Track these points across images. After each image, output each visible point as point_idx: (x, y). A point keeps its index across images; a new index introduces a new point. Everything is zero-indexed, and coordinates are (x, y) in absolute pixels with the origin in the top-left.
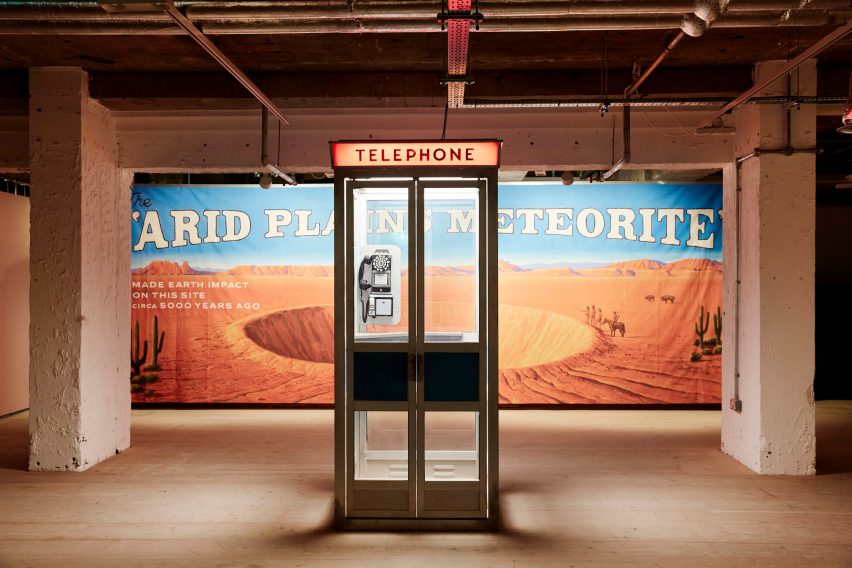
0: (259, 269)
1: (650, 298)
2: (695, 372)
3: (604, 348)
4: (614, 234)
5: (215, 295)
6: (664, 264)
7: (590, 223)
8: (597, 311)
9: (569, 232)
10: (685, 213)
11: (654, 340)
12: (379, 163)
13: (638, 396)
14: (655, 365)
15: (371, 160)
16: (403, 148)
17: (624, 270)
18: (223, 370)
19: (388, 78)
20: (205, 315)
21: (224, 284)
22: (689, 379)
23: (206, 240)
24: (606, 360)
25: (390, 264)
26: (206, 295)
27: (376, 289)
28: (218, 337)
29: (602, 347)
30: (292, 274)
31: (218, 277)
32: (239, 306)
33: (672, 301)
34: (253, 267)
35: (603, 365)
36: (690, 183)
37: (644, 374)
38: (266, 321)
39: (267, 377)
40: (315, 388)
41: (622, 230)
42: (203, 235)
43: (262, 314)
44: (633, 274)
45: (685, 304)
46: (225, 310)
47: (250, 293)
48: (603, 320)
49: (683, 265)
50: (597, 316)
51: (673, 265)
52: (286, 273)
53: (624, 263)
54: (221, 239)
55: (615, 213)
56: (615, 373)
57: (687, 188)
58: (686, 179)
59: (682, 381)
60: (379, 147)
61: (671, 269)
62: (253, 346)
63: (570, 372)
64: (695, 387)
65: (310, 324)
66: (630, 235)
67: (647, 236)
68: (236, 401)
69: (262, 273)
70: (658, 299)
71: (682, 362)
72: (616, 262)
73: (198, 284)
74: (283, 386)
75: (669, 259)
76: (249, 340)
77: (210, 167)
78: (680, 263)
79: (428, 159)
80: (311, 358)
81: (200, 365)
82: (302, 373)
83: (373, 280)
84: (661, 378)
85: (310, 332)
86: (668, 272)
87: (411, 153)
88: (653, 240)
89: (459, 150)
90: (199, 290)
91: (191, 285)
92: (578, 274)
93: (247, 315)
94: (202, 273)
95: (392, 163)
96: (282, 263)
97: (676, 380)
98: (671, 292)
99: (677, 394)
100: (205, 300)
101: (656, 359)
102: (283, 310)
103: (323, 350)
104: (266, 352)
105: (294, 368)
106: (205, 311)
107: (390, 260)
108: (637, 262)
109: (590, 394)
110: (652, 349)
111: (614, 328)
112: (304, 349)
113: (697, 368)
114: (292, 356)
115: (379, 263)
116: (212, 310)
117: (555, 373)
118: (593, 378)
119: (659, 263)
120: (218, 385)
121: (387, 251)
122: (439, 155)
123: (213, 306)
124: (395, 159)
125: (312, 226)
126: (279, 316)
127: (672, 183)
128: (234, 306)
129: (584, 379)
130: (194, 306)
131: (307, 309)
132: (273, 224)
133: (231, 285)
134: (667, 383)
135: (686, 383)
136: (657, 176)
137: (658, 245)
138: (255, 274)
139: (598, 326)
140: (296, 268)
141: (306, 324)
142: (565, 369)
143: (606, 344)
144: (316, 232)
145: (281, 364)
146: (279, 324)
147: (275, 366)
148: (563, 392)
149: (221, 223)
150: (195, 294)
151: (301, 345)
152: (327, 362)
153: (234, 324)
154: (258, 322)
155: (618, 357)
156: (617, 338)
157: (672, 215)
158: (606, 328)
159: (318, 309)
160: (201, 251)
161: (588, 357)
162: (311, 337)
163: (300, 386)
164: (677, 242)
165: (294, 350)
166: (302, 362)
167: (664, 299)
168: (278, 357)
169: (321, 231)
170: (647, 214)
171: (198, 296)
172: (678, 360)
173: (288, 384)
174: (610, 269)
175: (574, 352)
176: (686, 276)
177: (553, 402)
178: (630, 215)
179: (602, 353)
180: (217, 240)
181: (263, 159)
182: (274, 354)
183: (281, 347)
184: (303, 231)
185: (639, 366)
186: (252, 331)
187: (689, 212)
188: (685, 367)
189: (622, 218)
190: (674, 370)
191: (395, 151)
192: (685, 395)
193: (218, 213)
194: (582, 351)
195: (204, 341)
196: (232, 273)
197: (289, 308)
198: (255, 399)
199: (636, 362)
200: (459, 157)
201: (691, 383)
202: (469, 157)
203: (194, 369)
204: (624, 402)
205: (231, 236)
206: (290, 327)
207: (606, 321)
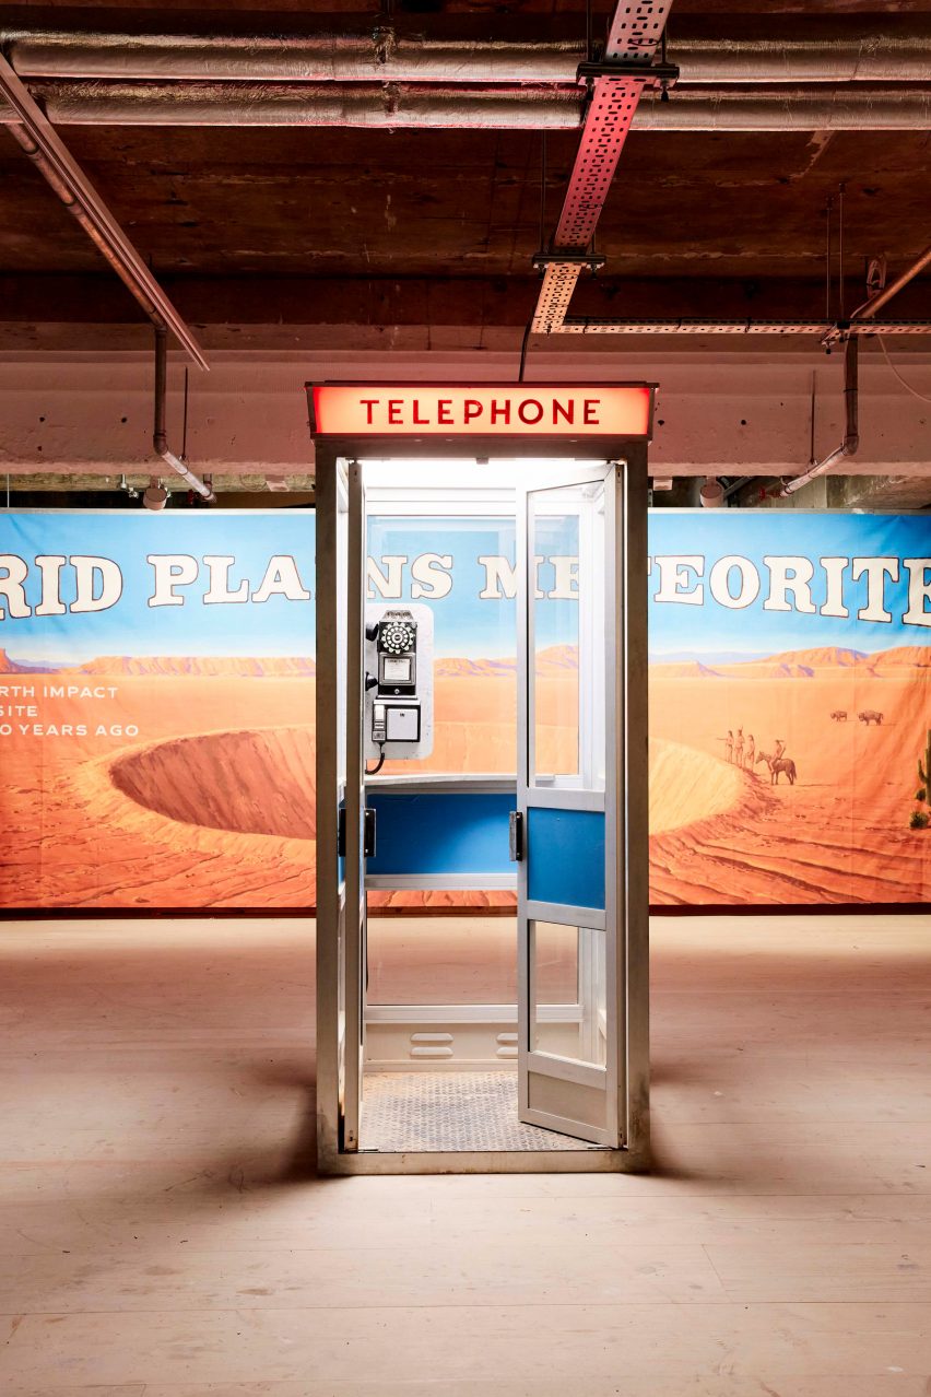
0: (138, 663)
1: (840, 716)
2: (917, 847)
3: (759, 804)
4: (777, 601)
5: (56, 711)
6: (864, 656)
7: (735, 581)
8: (747, 740)
9: (697, 597)
10: (900, 566)
11: (846, 791)
12: (409, 427)
13: (819, 890)
14: (848, 835)
15: (392, 421)
16: (458, 397)
17: (793, 666)
18: (70, 848)
19: (398, 287)
20: (37, 746)
21: (72, 690)
22: (907, 860)
23: (40, 611)
24: (763, 826)
25: (414, 639)
26: (39, 710)
27: (386, 690)
28: (62, 787)
29: (755, 803)
30: (199, 671)
31: (62, 677)
32: (101, 730)
33: (878, 721)
34: (126, 660)
35: (756, 835)
36: (909, 512)
37: (829, 852)
38: (151, 758)
39: (152, 859)
40: (242, 879)
41: (790, 595)
42: (34, 601)
43: (143, 746)
44: (810, 673)
45: (900, 727)
46: (75, 738)
47: (123, 706)
48: (757, 754)
49: (896, 658)
50: (747, 748)
51: (880, 658)
52: (188, 670)
53: (794, 653)
54: (68, 610)
55: (778, 565)
56: (780, 850)
57: (903, 521)
58: (902, 505)
59: (894, 864)
60: (407, 395)
61: (875, 665)
62: (127, 803)
63: (699, 849)
64: (919, 874)
65: (232, 764)
66: (804, 603)
67: (834, 606)
68: (94, 904)
69: (143, 671)
70: (853, 717)
71: (895, 830)
72: (781, 651)
73: (25, 692)
74: (183, 875)
75: (872, 646)
76: (119, 793)
77: (52, 460)
78: (892, 653)
79: (507, 421)
80: (233, 827)
81: (27, 839)
82: (217, 852)
83: (381, 670)
84: (860, 858)
85: (231, 778)
86: (871, 670)
87: (473, 409)
88: (844, 612)
89: (571, 403)
90: (26, 701)
91: (11, 692)
92: (713, 673)
93: (114, 747)
94: (32, 670)
95: (434, 427)
96: (178, 652)
97: (884, 862)
98: (874, 705)
99: (886, 886)
100: (37, 720)
101: (849, 824)
102: (182, 737)
103: (255, 809)
104: (151, 815)
105: (202, 843)
106: (38, 741)
107: (414, 631)
108: (816, 652)
109: (735, 887)
110: (844, 806)
111: (777, 769)
112: (219, 810)
113: (921, 840)
114: (198, 822)
115: (391, 638)
116: (51, 738)
117: (672, 850)
118: (739, 858)
119: (856, 654)
120: (61, 875)
121: (408, 614)
122: (531, 412)
123: (52, 730)
124: (441, 421)
125: (234, 585)
126: (174, 749)
127: (877, 512)
128: (91, 730)
129: (723, 860)
130: (16, 730)
131: (225, 736)
132: (164, 581)
133: (86, 692)
134: (868, 867)
135: (903, 866)
136: (855, 499)
137: (855, 621)
138: (131, 673)
139: (748, 766)
140: (205, 661)
141: (222, 763)
142: (690, 843)
143: (762, 798)
144: (242, 596)
145: (177, 835)
146: (174, 764)
147: (166, 840)
148: (687, 883)
149: (67, 577)
150: (20, 708)
151: (215, 800)
152: (262, 832)
153: (91, 763)
154: (135, 761)
155: (783, 822)
156: (782, 788)
157: (878, 568)
158: (762, 769)
159: (245, 735)
160: (30, 630)
161: (730, 820)
162: (233, 787)
163: (214, 876)
164: (887, 618)
165: (201, 811)
166: (217, 833)
167: (864, 718)
168: (173, 824)
169: (250, 595)
170: (834, 567)
171: (24, 711)
172: (889, 825)
173: (189, 873)
174: (771, 665)
175: (706, 813)
176: (902, 676)
177: (669, 902)
178: (804, 569)
179: (754, 813)
180: (61, 609)
181: (156, 440)
182: (163, 818)
183: (180, 807)
184: (218, 594)
185: (819, 837)
186: (124, 778)
187: (908, 563)
188: (901, 837)
189: (790, 575)
190: (881, 844)
191: (441, 403)
192: (901, 888)
193: (62, 561)
194: (720, 812)
195: (35, 796)
196: (87, 670)
197: (191, 735)
198: (129, 900)
199: (814, 829)
200: (570, 417)
201: (911, 866)
202: (591, 417)
203: (16, 845)
204: (795, 901)
205: (86, 602)
206: (195, 769)
207: (762, 757)
